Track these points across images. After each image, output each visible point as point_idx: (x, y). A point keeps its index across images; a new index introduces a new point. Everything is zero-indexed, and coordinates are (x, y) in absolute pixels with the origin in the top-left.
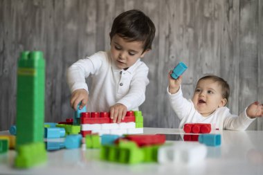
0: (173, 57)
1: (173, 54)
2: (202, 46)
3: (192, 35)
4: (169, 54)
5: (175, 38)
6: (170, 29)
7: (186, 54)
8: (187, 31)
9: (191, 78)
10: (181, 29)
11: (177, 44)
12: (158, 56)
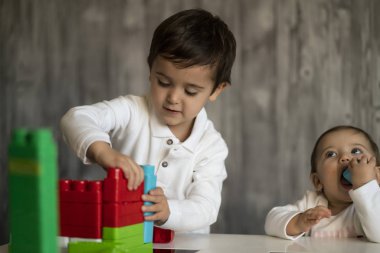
0: (307, 73)
1: (307, 67)
2: (369, 45)
3: (347, 23)
4: (299, 65)
5: (311, 32)
6: (299, 12)
7: (335, 65)
8: (336, 15)
9: (348, 116)
10: (324, 12)
11: (314, 45)
12: (275, 72)
